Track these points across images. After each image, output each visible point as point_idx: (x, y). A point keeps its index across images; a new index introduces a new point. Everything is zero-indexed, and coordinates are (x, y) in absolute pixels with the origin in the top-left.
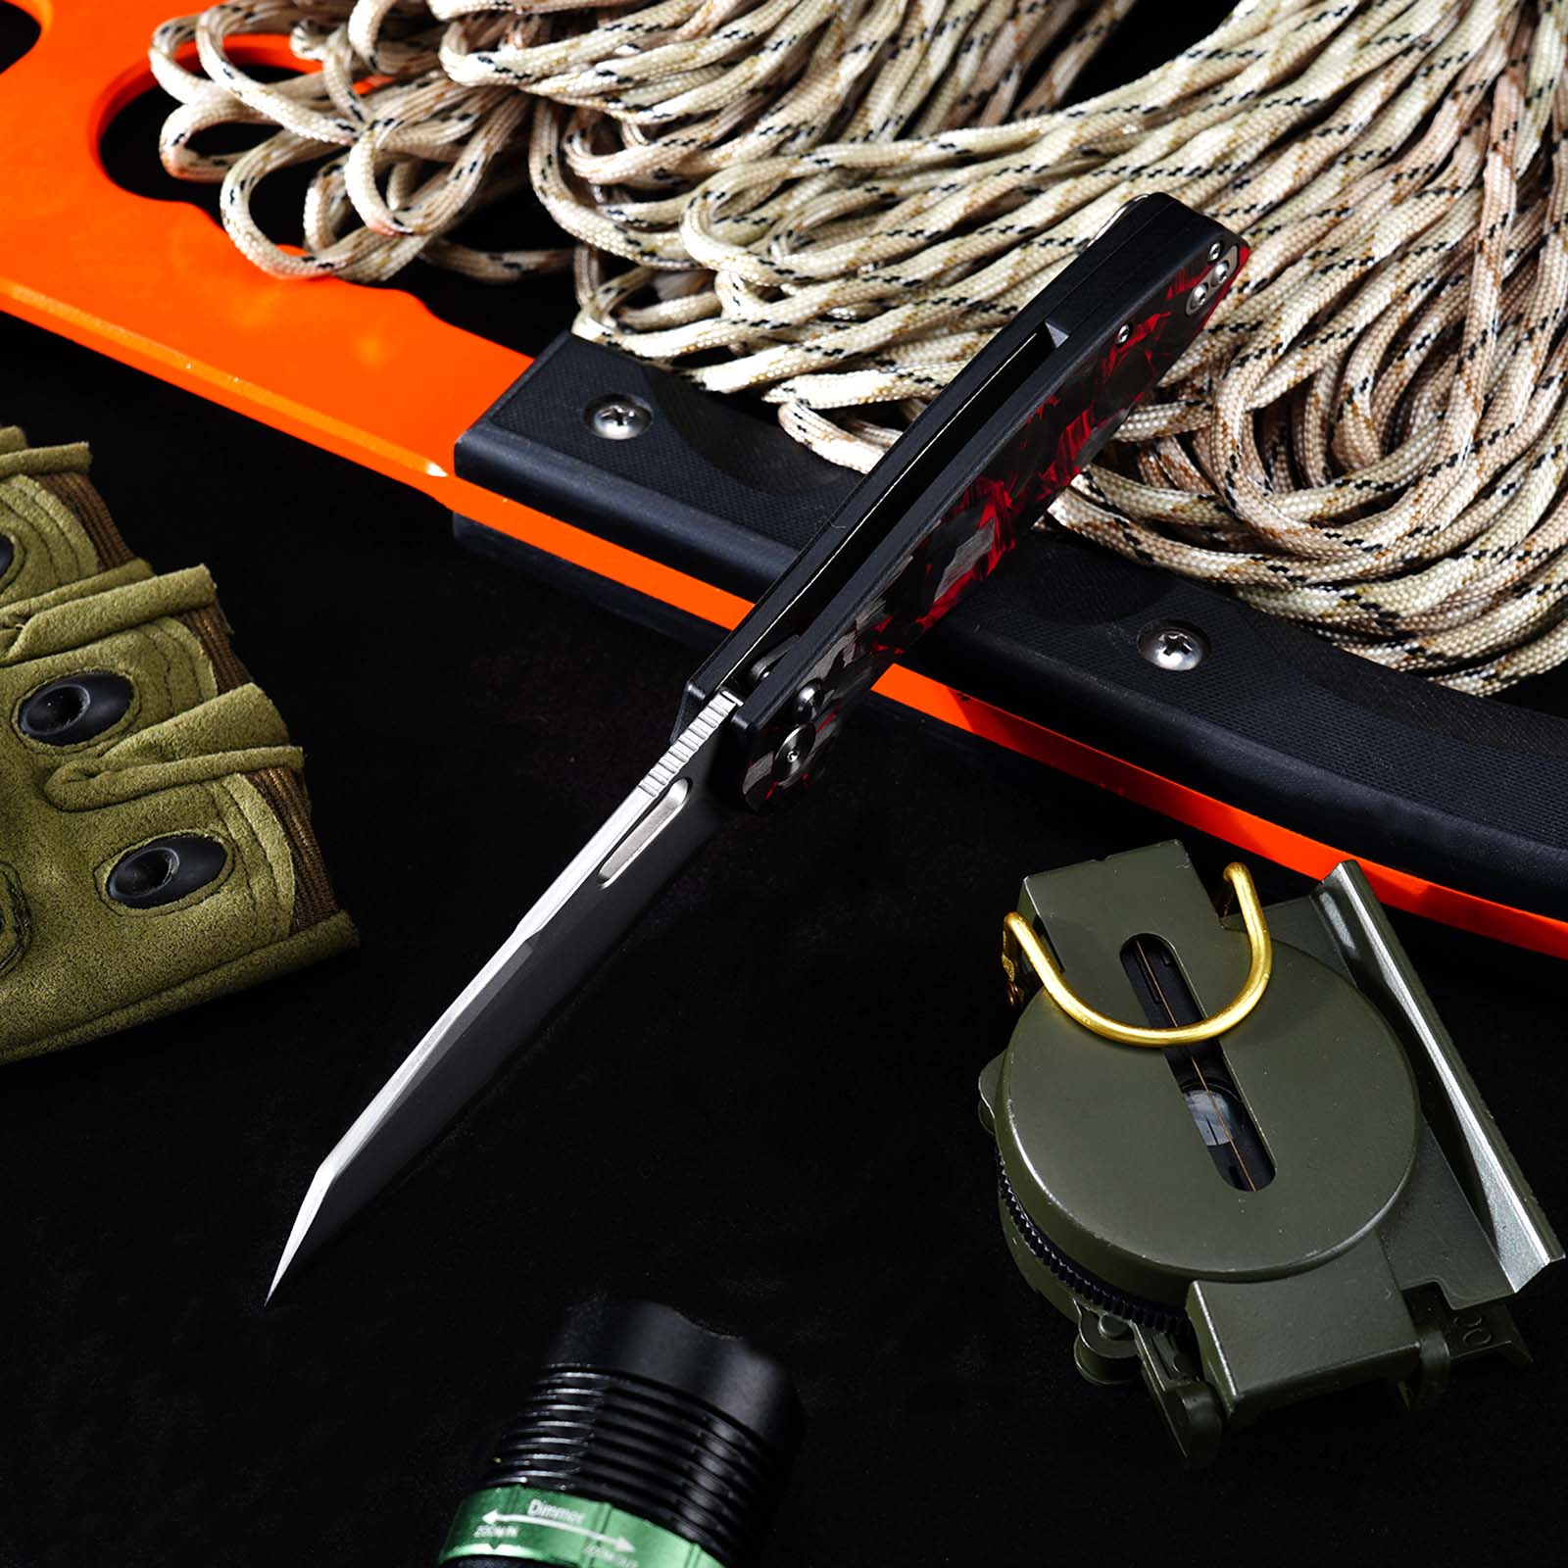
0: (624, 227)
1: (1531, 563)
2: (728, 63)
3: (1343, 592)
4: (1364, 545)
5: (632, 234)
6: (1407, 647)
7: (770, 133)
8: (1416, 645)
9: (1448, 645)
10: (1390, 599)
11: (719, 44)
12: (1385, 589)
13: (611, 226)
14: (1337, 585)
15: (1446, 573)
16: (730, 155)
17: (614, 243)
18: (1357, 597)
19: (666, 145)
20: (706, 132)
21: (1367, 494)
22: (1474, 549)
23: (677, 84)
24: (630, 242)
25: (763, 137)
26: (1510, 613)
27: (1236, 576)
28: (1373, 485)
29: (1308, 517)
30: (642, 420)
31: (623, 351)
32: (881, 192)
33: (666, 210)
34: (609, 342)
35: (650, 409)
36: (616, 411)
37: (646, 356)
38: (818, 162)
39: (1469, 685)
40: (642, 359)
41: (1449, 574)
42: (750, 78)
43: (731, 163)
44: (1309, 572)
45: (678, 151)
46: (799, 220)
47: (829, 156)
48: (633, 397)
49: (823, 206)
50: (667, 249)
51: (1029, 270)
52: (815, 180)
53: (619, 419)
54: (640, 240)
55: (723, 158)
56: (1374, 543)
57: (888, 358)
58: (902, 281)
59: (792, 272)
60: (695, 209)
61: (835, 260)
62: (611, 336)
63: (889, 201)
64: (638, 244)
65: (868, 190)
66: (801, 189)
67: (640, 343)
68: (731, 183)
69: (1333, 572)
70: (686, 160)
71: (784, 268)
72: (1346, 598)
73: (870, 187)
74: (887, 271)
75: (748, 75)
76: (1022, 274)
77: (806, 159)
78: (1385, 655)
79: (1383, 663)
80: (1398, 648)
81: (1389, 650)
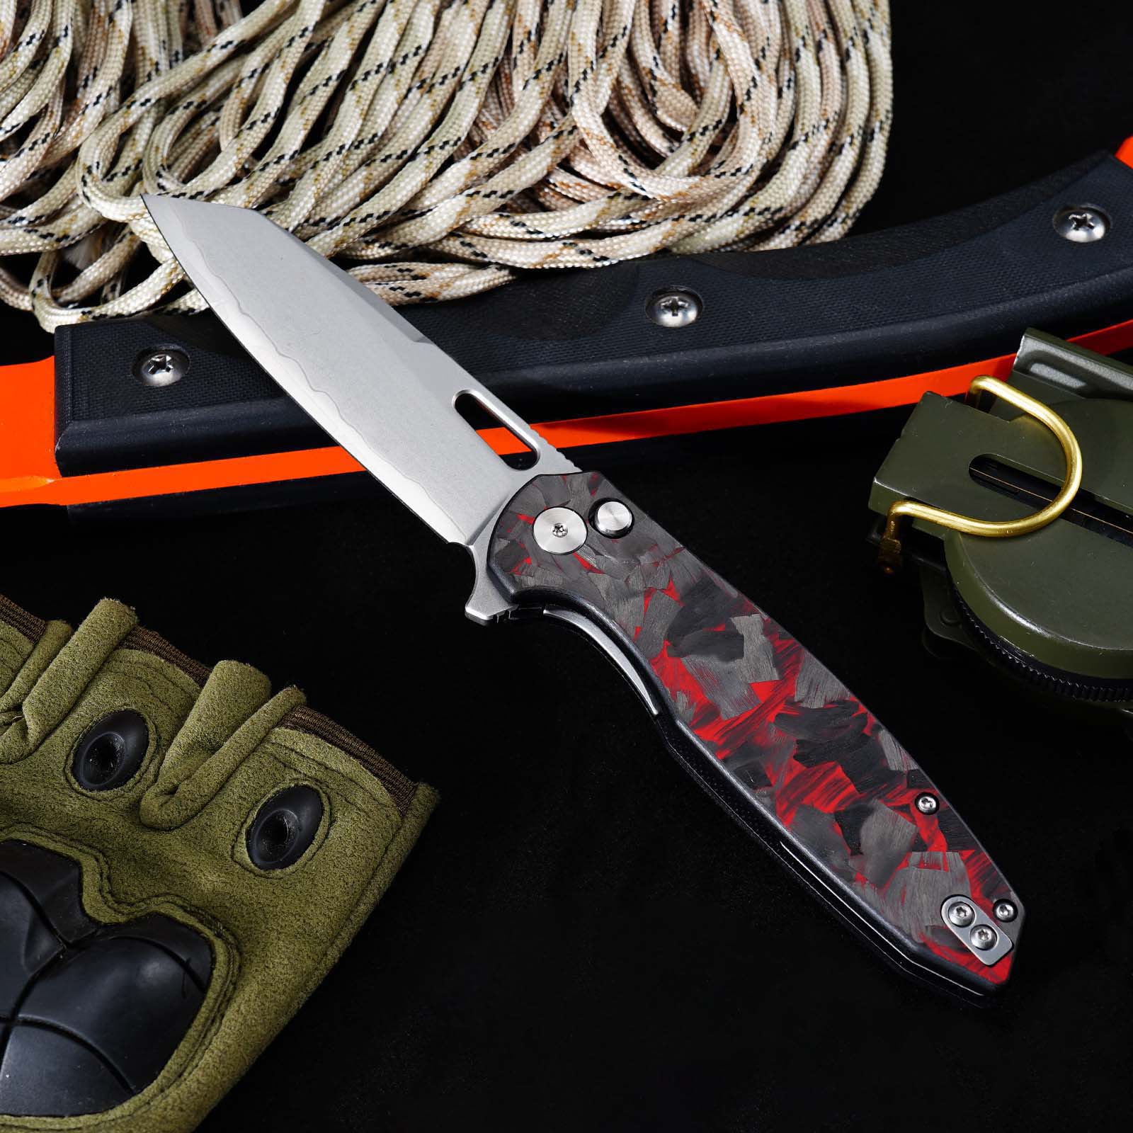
0: (32, 226)
1: (832, 126)
2: (38, 63)
3: (742, 212)
4: (744, 170)
5: (43, 230)
6: (793, 227)
7: (101, 100)
8: (796, 222)
9: (816, 212)
10: (773, 199)
11: (27, 52)
12: (766, 195)
13: (21, 232)
14: (734, 209)
15: (795, 162)
16: (80, 132)
17: (32, 244)
18: (752, 210)
19: (31, 149)
20: (51, 125)
21: (710, 136)
22: (798, 135)
23: (10, 99)
24: (44, 237)
25: (98, 106)
27: (671, 239)
28: (711, 127)
29: (686, 173)
30: (181, 361)
31: (112, 318)
32: (195, 104)
33: (55, 198)
34: (94, 318)
35: (177, 347)
36: (155, 363)
37: (133, 311)
38: (143, 104)
39: (834, 232)
40: (131, 315)
41: (799, 163)
42: (63, 66)
43: (83, 138)
44: (715, 210)
45: (41, 149)
46: (160, 155)
47: (147, 96)
48: (158, 345)
49: (165, 135)
50: (74, 227)
51: (368, 102)
52: (145, 120)
53: (161, 366)
54: (51, 231)
55: (77, 137)
56: (748, 166)
57: (317, 218)
58: (287, 157)
59: (201, 193)
60: (90, 184)
61: (226, 168)
62: (90, 312)
63: (204, 107)
64: (51, 235)
65: (186, 108)
66: (139, 131)
67: (123, 305)
68: (97, 152)
69: (730, 200)
70: (48, 152)
71: (194, 193)
72: (746, 214)
73: (185, 104)
74: (270, 156)
75: (60, 65)
76: (366, 108)
77: (133, 108)
78: (781, 242)
79: (784, 246)
80: (788, 231)
81: (782, 236)
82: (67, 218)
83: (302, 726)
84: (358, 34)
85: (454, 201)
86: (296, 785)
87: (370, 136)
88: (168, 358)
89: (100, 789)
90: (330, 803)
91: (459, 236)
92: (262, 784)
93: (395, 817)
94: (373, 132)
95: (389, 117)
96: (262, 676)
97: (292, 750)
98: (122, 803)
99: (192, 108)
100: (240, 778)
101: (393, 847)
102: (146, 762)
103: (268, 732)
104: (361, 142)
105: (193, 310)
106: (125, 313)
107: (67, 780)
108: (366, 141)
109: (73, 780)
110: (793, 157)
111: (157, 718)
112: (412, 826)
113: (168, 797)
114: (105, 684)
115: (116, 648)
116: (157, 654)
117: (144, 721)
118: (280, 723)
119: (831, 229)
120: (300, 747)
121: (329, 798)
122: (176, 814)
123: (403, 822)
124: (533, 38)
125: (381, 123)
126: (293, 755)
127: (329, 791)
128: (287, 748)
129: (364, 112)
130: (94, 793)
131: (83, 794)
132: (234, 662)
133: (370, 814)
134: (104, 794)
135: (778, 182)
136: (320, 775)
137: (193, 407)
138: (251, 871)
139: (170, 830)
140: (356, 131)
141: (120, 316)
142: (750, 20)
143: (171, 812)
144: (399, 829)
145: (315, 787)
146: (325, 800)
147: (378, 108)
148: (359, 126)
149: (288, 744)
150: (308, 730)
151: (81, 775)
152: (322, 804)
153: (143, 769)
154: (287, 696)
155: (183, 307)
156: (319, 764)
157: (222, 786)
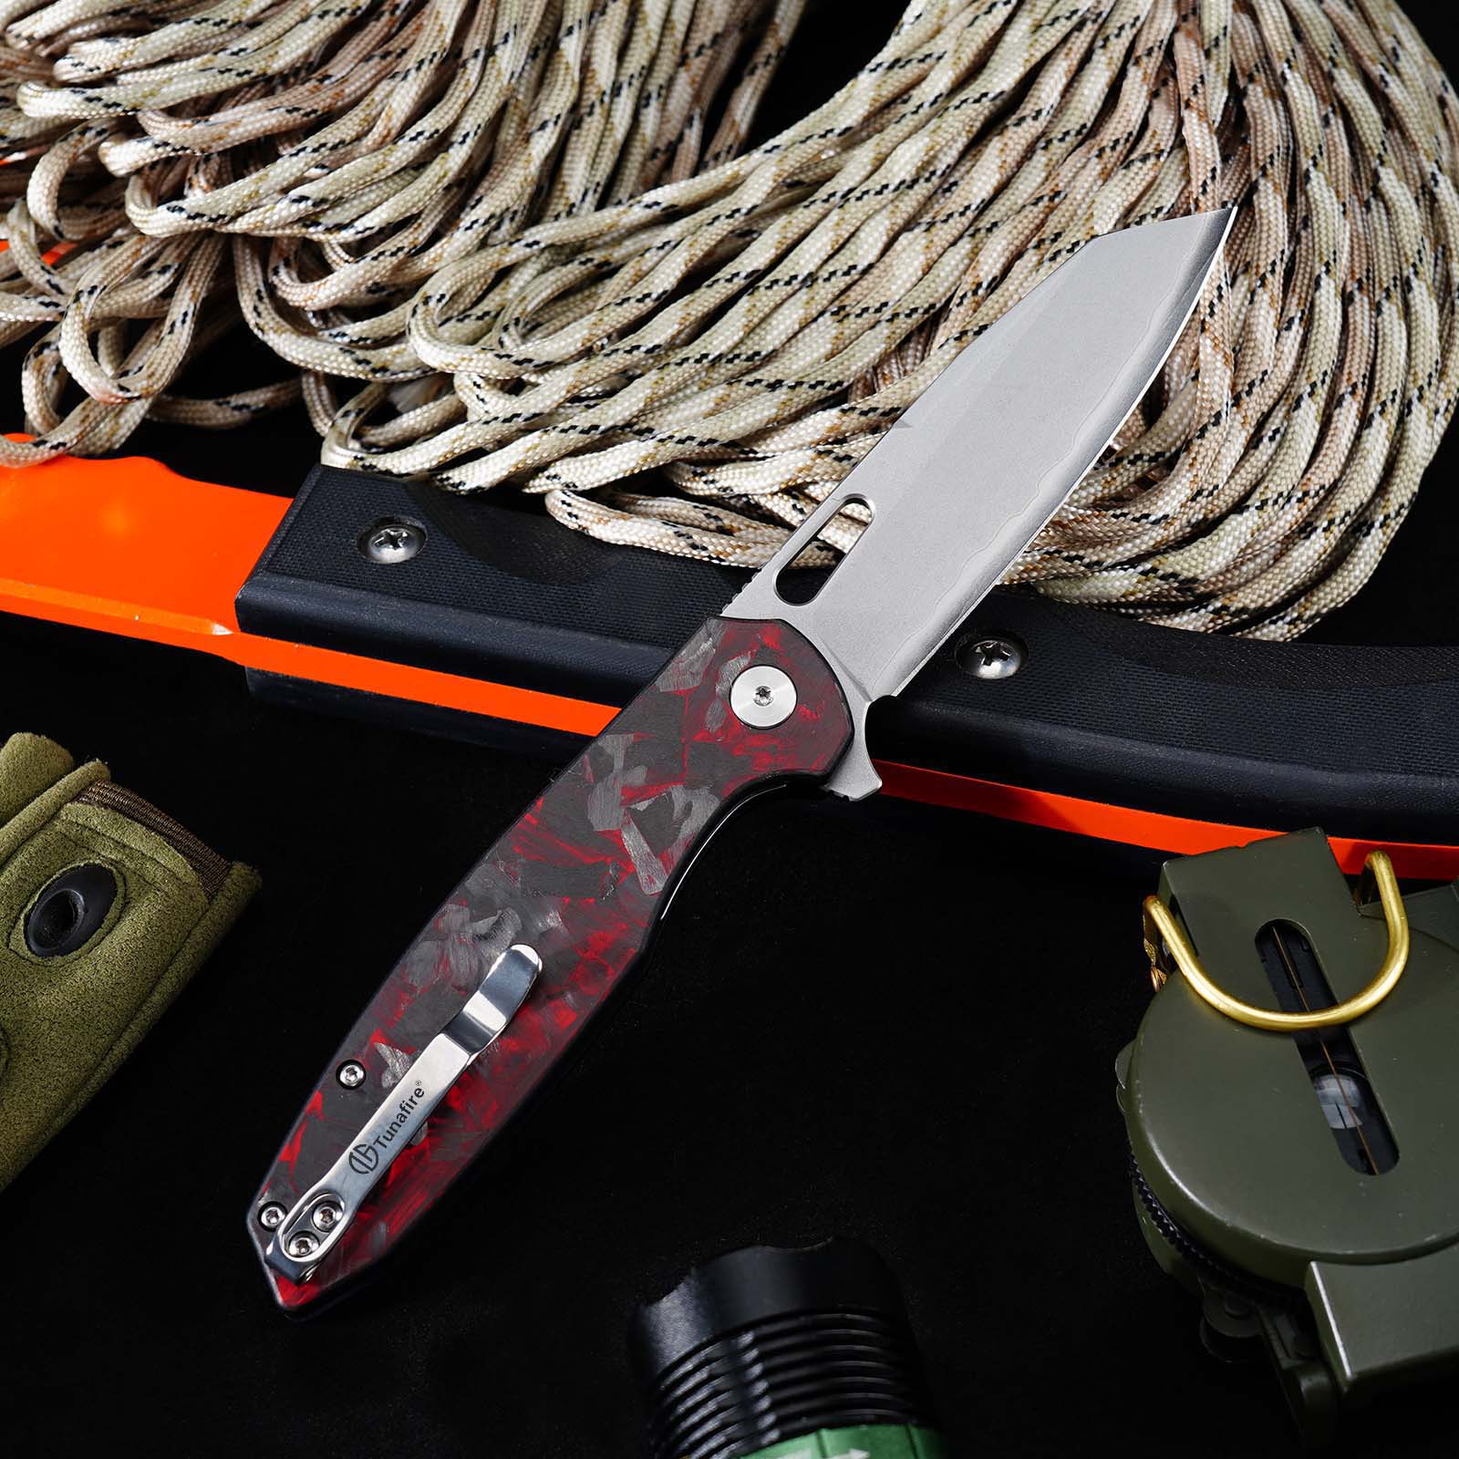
0: (350, 348)
1: (1310, 502)
2: (418, 165)
3: (1140, 569)
4: (1152, 518)
5: (360, 354)
6: (1211, 608)
7: (475, 227)
8: (1218, 604)
9: (1249, 598)
10: (1186, 566)
11: (407, 149)
13: (336, 350)
14: (1133, 562)
15: (1234, 529)
16: (439, 257)
17: (344, 366)
18: (1154, 570)
19: (375, 259)
20: (411, 238)
22: (1255, 500)
23: (373, 196)
24: (359, 362)
25: (469, 233)
26: (1301, 554)
27: (1034, 574)
28: (1146, 458)
29: (1090, 501)
30: (417, 538)
31: (380, 472)
32: (596, 262)
33: (389, 322)
34: (363, 466)
35: (421, 526)
36: (388, 534)
37: (404, 472)
38: (528, 245)
39: (1275, 631)
40: (400, 476)
41: (1238, 530)
42: (444, 176)
43: (443, 264)
44: (1103, 555)
45: (388, 263)
46: (522, 306)
47: (537, 238)
48: (402, 517)
49: (542, 287)
50: (398, 361)
51: (761, 315)
52: (529, 264)
53: (394, 542)
54: (369, 358)
55: (434, 260)
56: (1160, 515)
57: (644, 426)
58: (643, 349)
59: (530, 361)
60: (418, 316)
61: (570, 340)
62: (362, 459)
63: (605, 269)
64: (368, 362)
65: (582, 263)
66: (517, 275)
67: (396, 462)
68: (449, 283)
69: (1127, 550)
70: (398, 269)
71: (522, 358)
72: (1145, 574)
73: (583, 259)
74: (631, 340)
75: (442, 173)
76: (756, 320)
77: (516, 245)
78: (1188, 622)
79: (1190, 628)
80: (1203, 611)
81: (1194, 615)
84: (792, 234)
85: (800, 454)
87: (750, 352)
88: (405, 535)
91: (795, 497)
94: (757, 348)
95: (784, 338)
99: (590, 265)
104: (737, 356)
106: (395, 471)
108: (743, 357)
110: (1235, 523)
119: (1273, 627)
124: (981, 292)
125: (770, 339)
129: (751, 325)
135: (1202, 546)
137: (398, 596)
140: (730, 343)
142: (1252, 344)
147: (774, 322)
148: (736, 338)
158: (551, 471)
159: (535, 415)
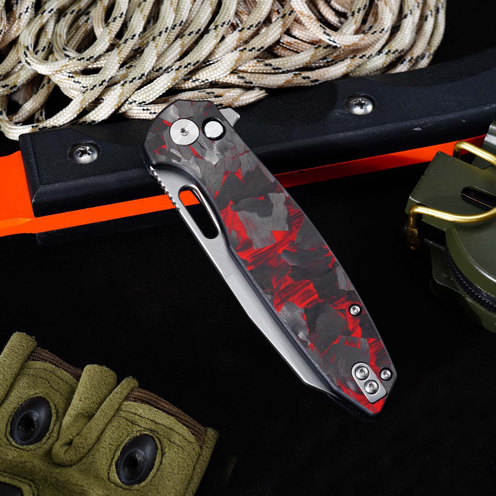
1: (421, 6)
3: (384, 53)
4: (385, 30)
5: (3, 83)
6: (407, 60)
7: (29, 10)
8: (409, 58)
9: (417, 52)
10: (399, 45)
12: (395, 43)
14: (380, 52)
15: (407, 25)
16: (18, 29)
18: (389, 51)
21: (362, 13)
22: (406, 11)
24: (3, 87)
25: (27, 13)
26: (428, 28)
27: (350, 68)
28: (362, 9)
29: (353, 33)
30: (95, 147)
31: (50, 128)
32: (76, 11)
33: (7, 65)
34: (40, 129)
35: (92, 142)
36: (81, 151)
37: (62, 124)
38: (50, 12)
40: (60, 126)
41: (409, 25)
43: (20, 31)
44: (371, 52)
46: (62, 39)
47: (51, 8)
48: (80, 142)
49: (63, 28)
50: (19, 81)
51: (176, 4)
52: (50, 21)
53: (84, 153)
54: (7, 83)
55: (17, 31)
57: (158, 67)
58: (137, 36)
59: (92, 57)
60: (29, 56)
61: (104, 43)
62: (36, 126)
63: (80, 12)
64: (8, 86)
65: (71, 13)
66: (48, 27)
67: (55, 121)
68: (30, 38)
69: (378, 46)
70: (2, 40)
71: (88, 57)
72: (386, 54)
73: (71, 11)
74: (127, 35)
76: (176, 7)
77: (45, 14)
78: (402, 68)
79: (403, 71)
80: (405, 63)
81: (402, 65)
82: (14, 76)
83: (139, 400)
85: (233, 54)
86: (140, 434)
87: (180, 22)
88: (88, 148)
89: (28, 444)
90: (160, 443)
91: (236, 73)
92: (121, 435)
93: (198, 449)
94: (181, 20)
95: (188, 12)
96: (112, 372)
97: (136, 414)
98: (40, 452)
99: (74, 13)
100: (108, 433)
101: (198, 466)
102: (52, 426)
103: (120, 405)
104: (175, 26)
105: (94, 121)
106: (57, 125)
107: (8, 440)
108: (178, 25)
109: (11, 440)
110: (406, 23)
111: (56, 400)
112: (207, 453)
113: (67, 447)
114: (23, 382)
115: (26, 361)
116: (50, 363)
117: (48, 402)
118: (127, 398)
120: (140, 412)
121: (160, 441)
122: (74, 456)
123: (202, 451)
125: (184, 16)
126: (137, 417)
127: (159, 436)
128: (132, 413)
129: (175, 9)
130: (25, 447)
131: (18, 448)
132: (95, 365)
133: (184, 448)
134: (31, 447)
135: (400, 36)
136: (153, 427)
137: (108, 173)
138: (121, 487)
139: (71, 466)
140: (173, 20)
141: (54, 127)
143: (71, 456)
144: (200, 455)
145: (151, 435)
146: (157, 441)
147: (182, 7)
148: (174, 17)
149: (133, 411)
150: (143, 401)
151: (16, 436)
152: (156, 444)
153: (50, 431)
154: (129, 383)
155: (88, 120)
156: (152, 421)
157: (98, 439)
158: (130, 100)
159: (111, 78)
